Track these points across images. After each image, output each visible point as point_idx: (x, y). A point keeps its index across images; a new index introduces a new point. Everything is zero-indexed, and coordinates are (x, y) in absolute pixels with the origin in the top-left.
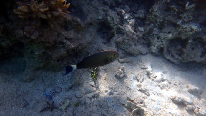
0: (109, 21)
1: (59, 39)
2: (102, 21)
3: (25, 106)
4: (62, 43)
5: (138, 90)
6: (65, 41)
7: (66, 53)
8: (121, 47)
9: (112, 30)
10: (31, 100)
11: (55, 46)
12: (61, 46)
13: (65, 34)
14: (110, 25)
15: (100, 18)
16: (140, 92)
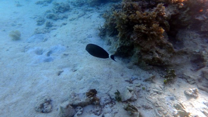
0: (203, 55)
1: (151, 50)
2: (198, 53)
3: (122, 76)
4: (152, 53)
5: (201, 111)
6: (154, 52)
7: (152, 58)
8: (206, 77)
9: (204, 62)
10: (125, 75)
11: (147, 52)
12: (151, 54)
13: (157, 49)
14: (203, 58)
15: (197, 51)
16: (203, 114)
